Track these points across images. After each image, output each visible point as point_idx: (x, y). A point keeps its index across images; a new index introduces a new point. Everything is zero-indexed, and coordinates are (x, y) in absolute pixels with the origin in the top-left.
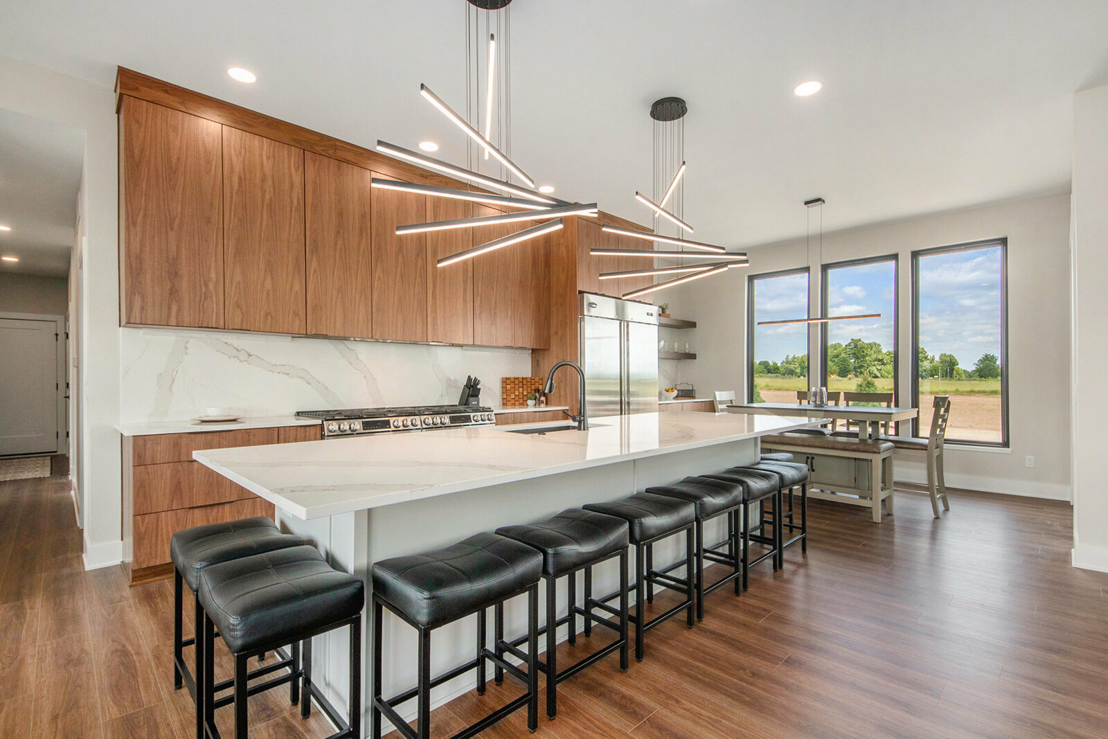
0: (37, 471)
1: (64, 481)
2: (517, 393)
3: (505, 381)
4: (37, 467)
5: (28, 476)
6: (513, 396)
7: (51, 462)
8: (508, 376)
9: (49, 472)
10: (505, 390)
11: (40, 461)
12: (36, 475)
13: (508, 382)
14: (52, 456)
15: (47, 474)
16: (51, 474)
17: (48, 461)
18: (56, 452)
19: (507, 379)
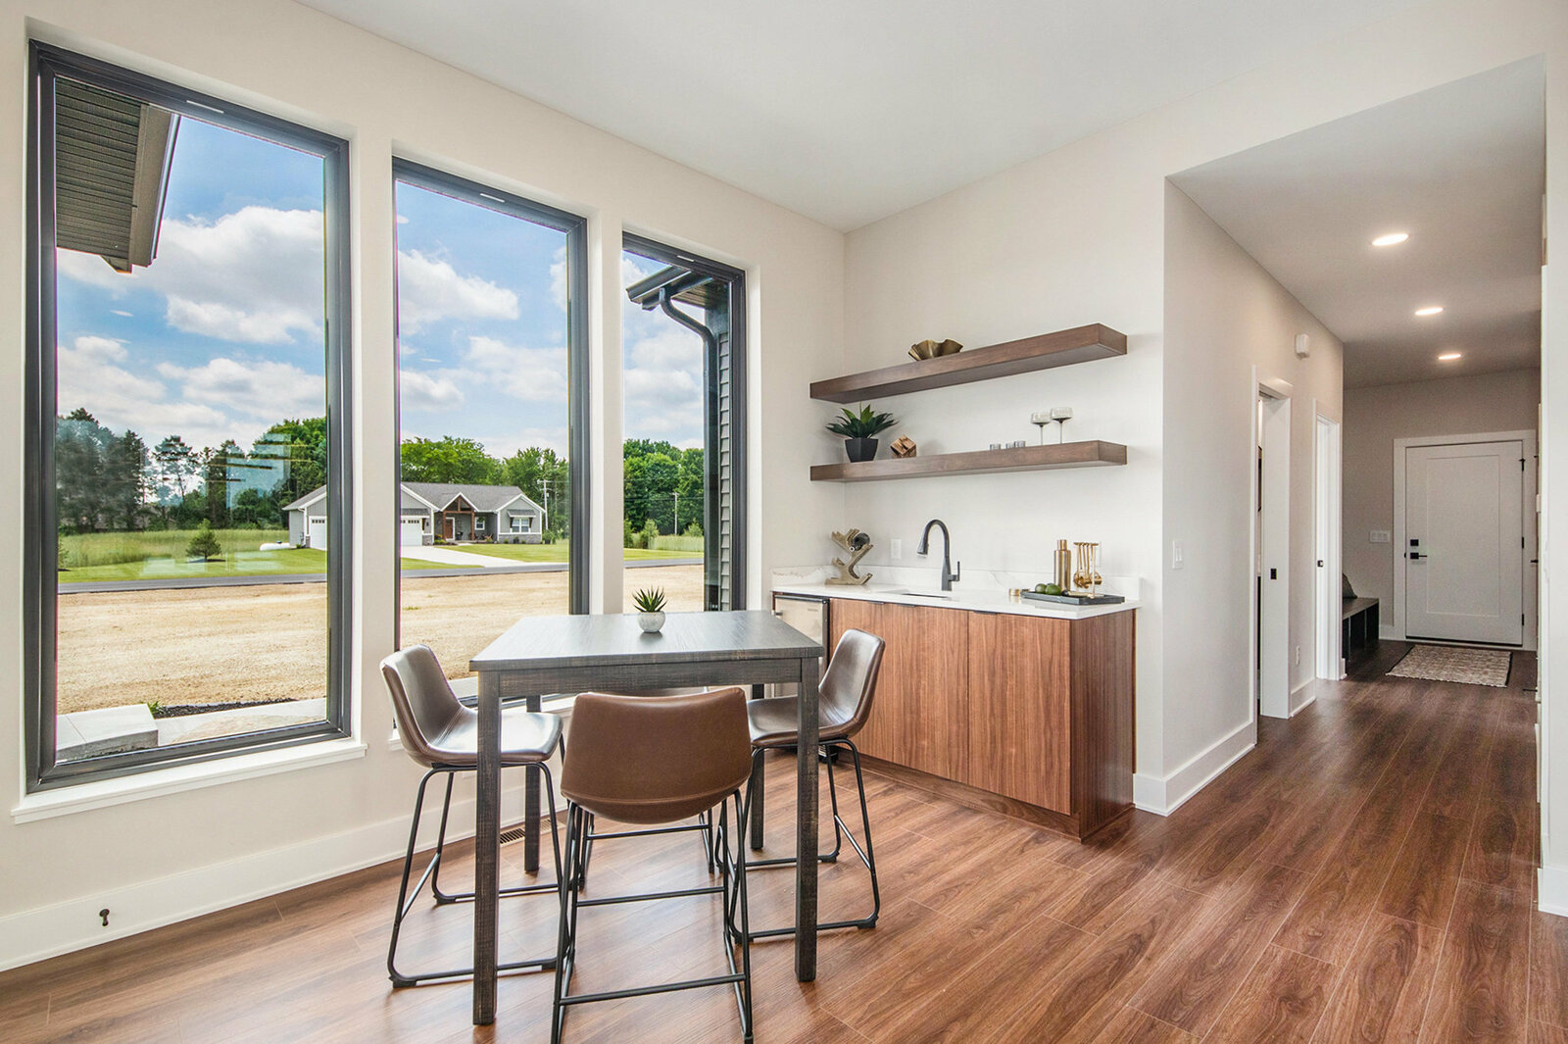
0: (1486, 673)
1: (1526, 700)
4: (1488, 667)
5: (1471, 679)
7: (1510, 662)
9: (1505, 680)
11: (1494, 656)
12: (1484, 680)
14: (1513, 652)
15: (1501, 682)
16: (1507, 683)
17: (1506, 660)
18: (1521, 646)
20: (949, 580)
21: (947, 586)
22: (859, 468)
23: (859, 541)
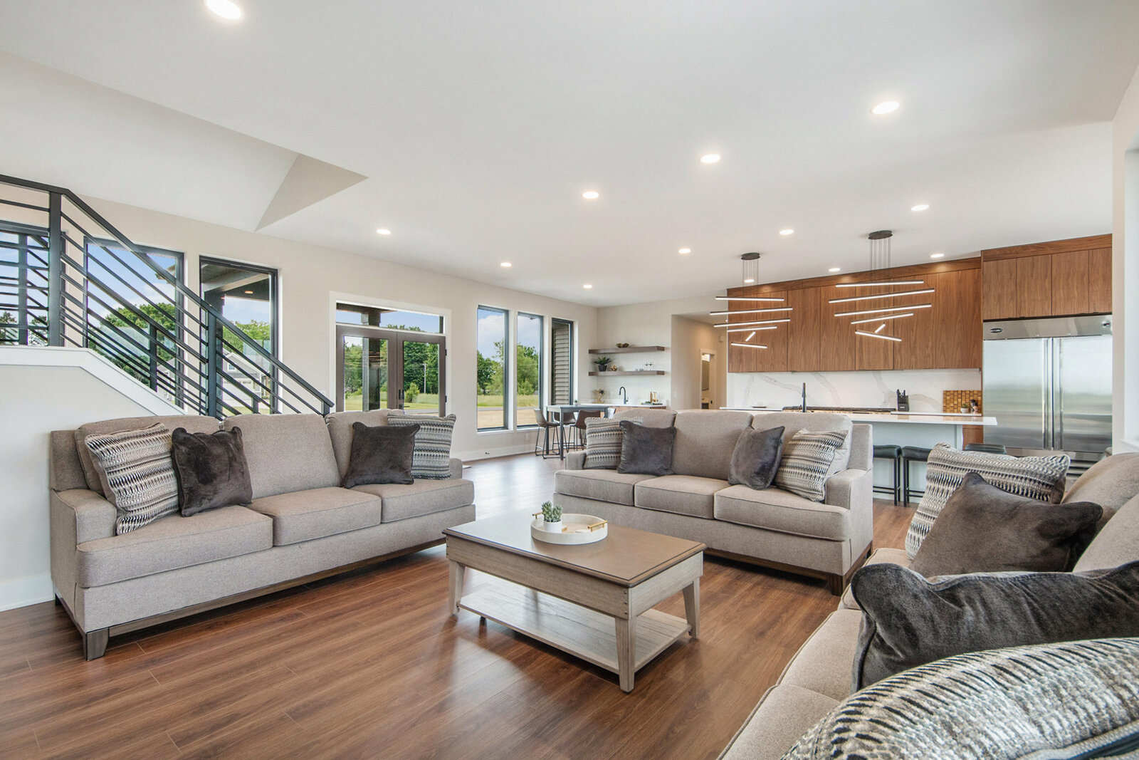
2: (956, 403)
3: (946, 393)
6: (952, 405)
8: (948, 390)
10: (945, 401)
13: (948, 393)
19: (947, 391)
20: (626, 401)
21: (625, 403)
22: (602, 373)
23: (602, 392)
